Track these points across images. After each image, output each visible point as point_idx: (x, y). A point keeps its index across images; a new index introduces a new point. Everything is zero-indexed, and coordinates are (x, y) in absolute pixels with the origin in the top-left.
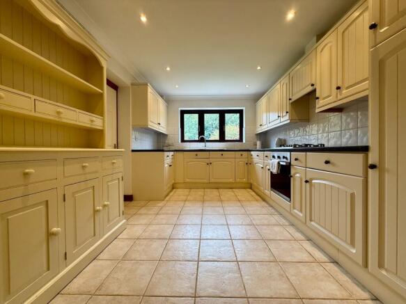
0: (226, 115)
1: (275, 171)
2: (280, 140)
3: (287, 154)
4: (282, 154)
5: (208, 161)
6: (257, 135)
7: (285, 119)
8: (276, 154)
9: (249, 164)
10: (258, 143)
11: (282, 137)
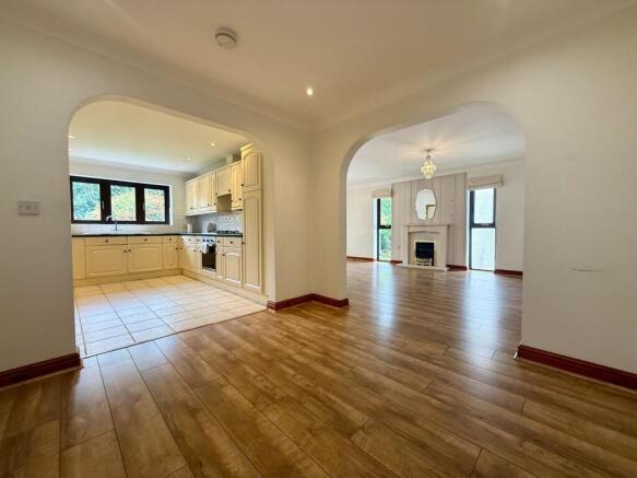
0: (146, 190)
1: (205, 251)
2: (211, 224)
3: (213, 238)
4: (210, 238)
5: (124, 247)
6: (188, 217)
7: (213, 209)
8: (206, 238)
9: (180, 248)
10: (189, 226)
11: (212, 222)
